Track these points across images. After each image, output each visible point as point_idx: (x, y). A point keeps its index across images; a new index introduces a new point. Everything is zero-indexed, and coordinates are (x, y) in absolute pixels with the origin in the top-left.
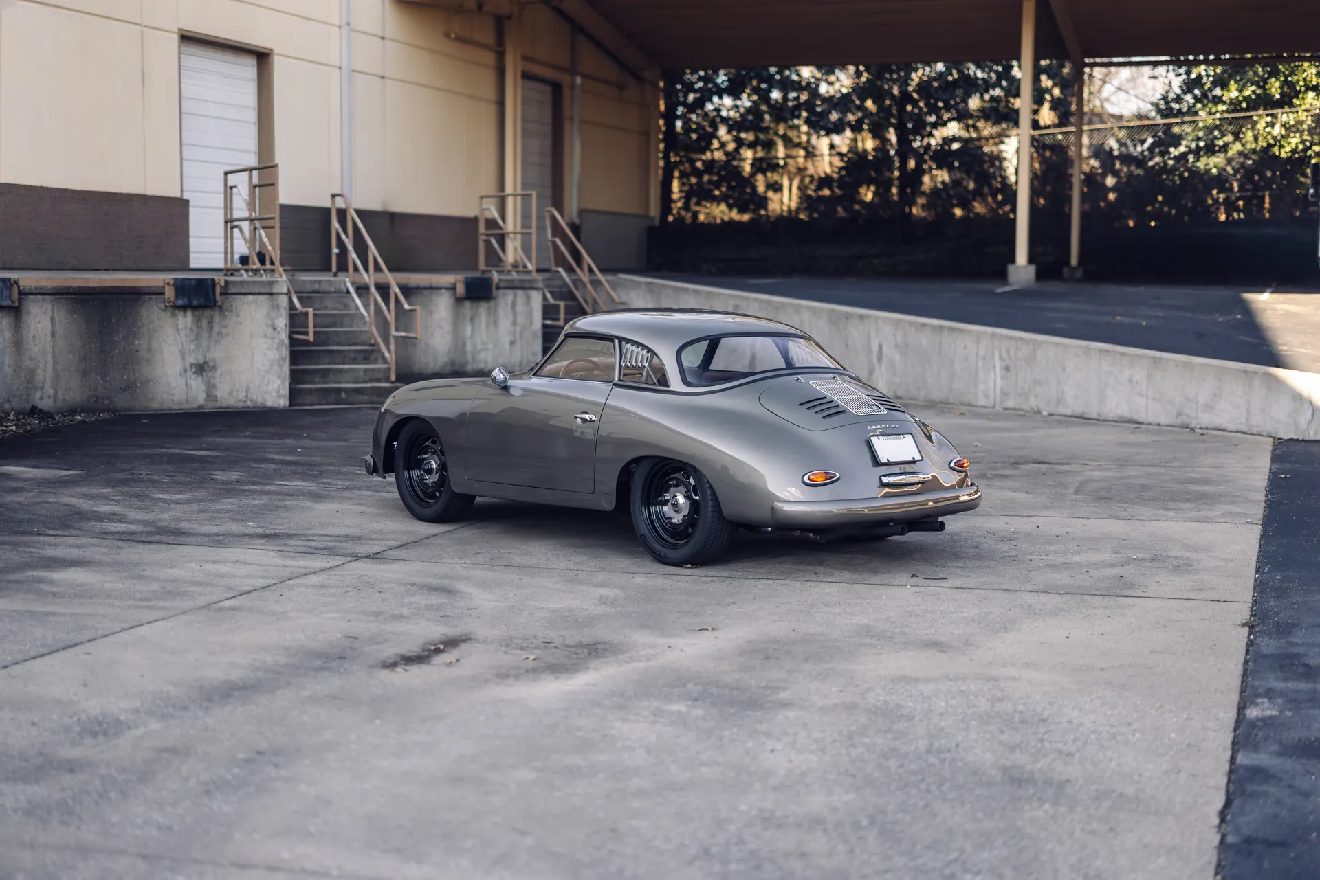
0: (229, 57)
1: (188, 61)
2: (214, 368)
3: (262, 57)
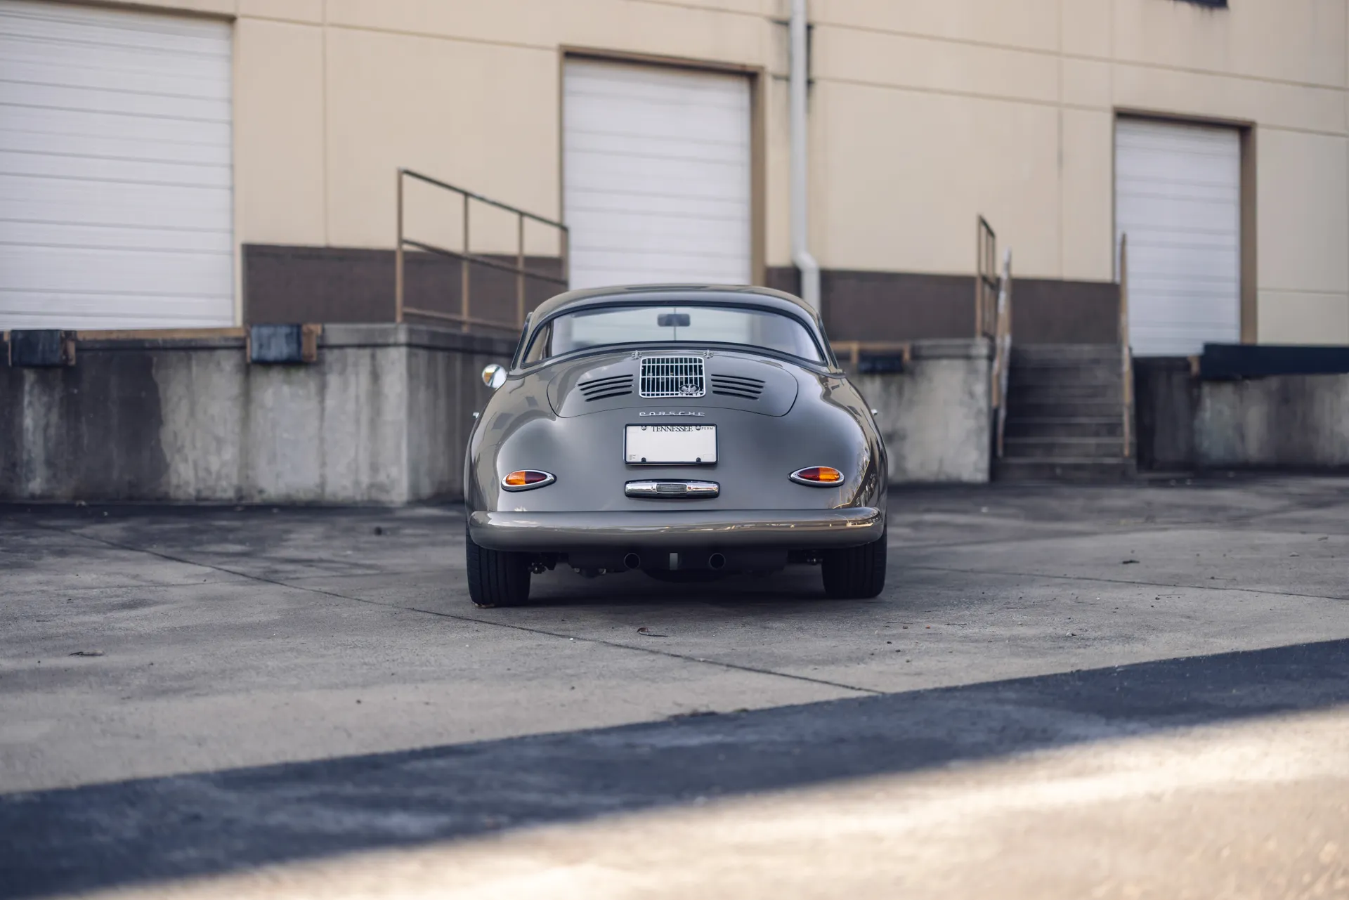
0: (1198, 133)
1: (1122, 138)
2: (903, 438)
3: (1244, 131)
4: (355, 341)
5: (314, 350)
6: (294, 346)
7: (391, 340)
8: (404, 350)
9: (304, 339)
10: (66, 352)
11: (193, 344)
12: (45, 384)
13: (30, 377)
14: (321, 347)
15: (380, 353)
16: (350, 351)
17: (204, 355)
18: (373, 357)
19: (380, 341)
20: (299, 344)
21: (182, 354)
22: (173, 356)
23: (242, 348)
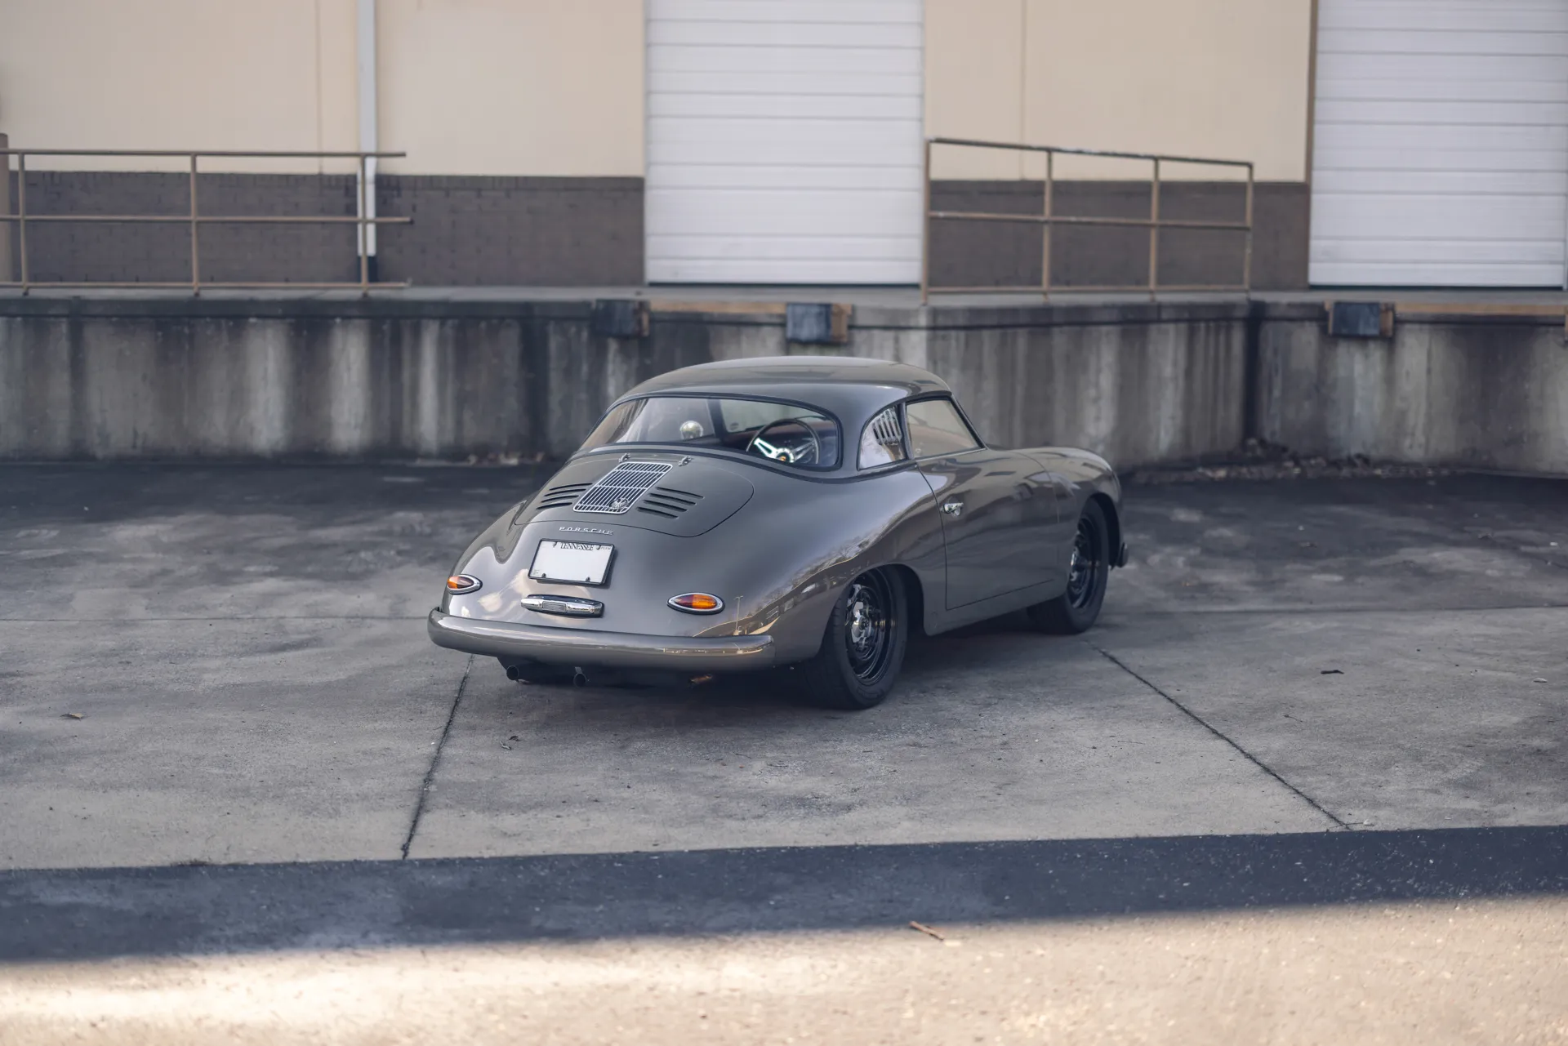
4: (881, 322)
5: (844, 331)
6: (823, 326)
7: (912, 323)
8: (923, 334)
9: (833, 319)
10: (640, 322)
11: (744, 320)
12: (624, 352)
13: (613, 346)
14: (851, 327)
15: (903, 335)
16: (876, 333)
17: (751, 331)
18: (897, 340)
19: (903, 324)
20: (828, 326)
21: (734, 329)
22: (727, 331)
23: (783, 325)
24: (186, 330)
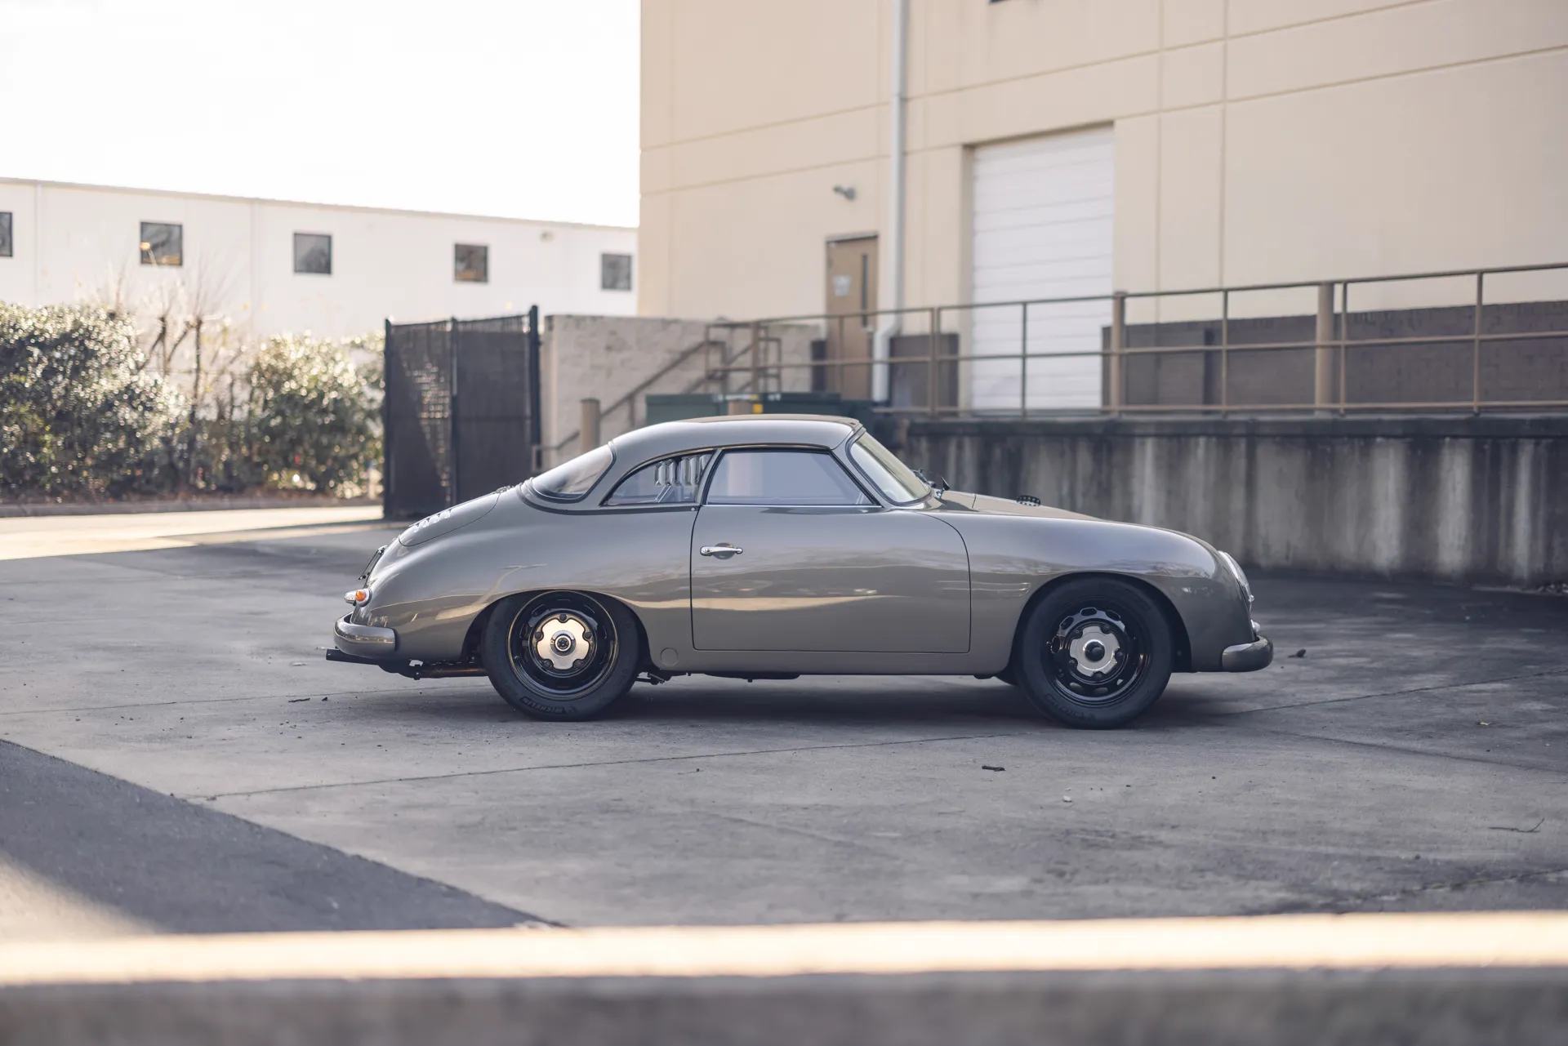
24: (1328, 449)
